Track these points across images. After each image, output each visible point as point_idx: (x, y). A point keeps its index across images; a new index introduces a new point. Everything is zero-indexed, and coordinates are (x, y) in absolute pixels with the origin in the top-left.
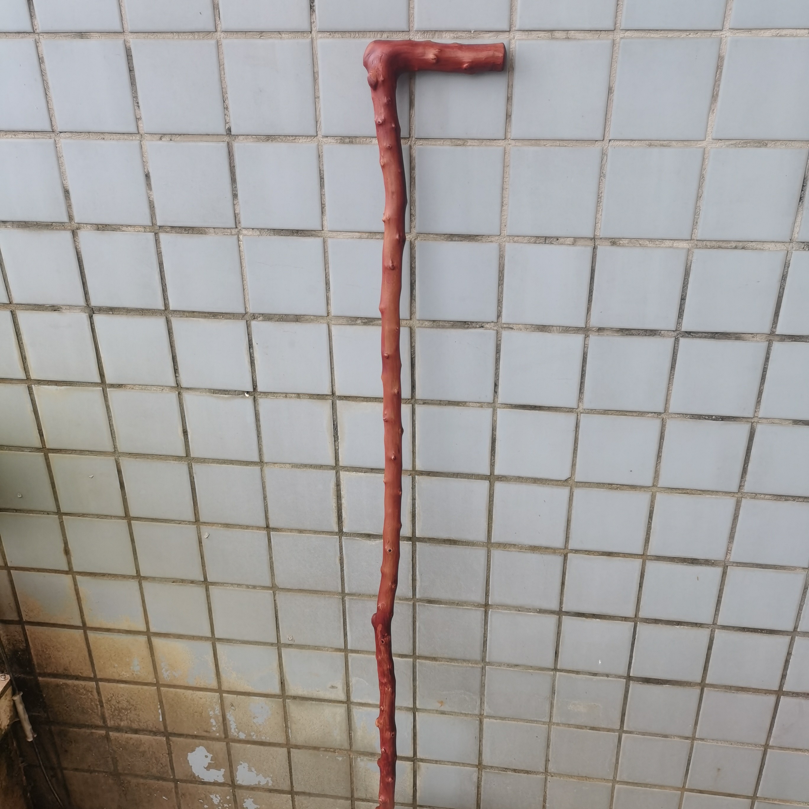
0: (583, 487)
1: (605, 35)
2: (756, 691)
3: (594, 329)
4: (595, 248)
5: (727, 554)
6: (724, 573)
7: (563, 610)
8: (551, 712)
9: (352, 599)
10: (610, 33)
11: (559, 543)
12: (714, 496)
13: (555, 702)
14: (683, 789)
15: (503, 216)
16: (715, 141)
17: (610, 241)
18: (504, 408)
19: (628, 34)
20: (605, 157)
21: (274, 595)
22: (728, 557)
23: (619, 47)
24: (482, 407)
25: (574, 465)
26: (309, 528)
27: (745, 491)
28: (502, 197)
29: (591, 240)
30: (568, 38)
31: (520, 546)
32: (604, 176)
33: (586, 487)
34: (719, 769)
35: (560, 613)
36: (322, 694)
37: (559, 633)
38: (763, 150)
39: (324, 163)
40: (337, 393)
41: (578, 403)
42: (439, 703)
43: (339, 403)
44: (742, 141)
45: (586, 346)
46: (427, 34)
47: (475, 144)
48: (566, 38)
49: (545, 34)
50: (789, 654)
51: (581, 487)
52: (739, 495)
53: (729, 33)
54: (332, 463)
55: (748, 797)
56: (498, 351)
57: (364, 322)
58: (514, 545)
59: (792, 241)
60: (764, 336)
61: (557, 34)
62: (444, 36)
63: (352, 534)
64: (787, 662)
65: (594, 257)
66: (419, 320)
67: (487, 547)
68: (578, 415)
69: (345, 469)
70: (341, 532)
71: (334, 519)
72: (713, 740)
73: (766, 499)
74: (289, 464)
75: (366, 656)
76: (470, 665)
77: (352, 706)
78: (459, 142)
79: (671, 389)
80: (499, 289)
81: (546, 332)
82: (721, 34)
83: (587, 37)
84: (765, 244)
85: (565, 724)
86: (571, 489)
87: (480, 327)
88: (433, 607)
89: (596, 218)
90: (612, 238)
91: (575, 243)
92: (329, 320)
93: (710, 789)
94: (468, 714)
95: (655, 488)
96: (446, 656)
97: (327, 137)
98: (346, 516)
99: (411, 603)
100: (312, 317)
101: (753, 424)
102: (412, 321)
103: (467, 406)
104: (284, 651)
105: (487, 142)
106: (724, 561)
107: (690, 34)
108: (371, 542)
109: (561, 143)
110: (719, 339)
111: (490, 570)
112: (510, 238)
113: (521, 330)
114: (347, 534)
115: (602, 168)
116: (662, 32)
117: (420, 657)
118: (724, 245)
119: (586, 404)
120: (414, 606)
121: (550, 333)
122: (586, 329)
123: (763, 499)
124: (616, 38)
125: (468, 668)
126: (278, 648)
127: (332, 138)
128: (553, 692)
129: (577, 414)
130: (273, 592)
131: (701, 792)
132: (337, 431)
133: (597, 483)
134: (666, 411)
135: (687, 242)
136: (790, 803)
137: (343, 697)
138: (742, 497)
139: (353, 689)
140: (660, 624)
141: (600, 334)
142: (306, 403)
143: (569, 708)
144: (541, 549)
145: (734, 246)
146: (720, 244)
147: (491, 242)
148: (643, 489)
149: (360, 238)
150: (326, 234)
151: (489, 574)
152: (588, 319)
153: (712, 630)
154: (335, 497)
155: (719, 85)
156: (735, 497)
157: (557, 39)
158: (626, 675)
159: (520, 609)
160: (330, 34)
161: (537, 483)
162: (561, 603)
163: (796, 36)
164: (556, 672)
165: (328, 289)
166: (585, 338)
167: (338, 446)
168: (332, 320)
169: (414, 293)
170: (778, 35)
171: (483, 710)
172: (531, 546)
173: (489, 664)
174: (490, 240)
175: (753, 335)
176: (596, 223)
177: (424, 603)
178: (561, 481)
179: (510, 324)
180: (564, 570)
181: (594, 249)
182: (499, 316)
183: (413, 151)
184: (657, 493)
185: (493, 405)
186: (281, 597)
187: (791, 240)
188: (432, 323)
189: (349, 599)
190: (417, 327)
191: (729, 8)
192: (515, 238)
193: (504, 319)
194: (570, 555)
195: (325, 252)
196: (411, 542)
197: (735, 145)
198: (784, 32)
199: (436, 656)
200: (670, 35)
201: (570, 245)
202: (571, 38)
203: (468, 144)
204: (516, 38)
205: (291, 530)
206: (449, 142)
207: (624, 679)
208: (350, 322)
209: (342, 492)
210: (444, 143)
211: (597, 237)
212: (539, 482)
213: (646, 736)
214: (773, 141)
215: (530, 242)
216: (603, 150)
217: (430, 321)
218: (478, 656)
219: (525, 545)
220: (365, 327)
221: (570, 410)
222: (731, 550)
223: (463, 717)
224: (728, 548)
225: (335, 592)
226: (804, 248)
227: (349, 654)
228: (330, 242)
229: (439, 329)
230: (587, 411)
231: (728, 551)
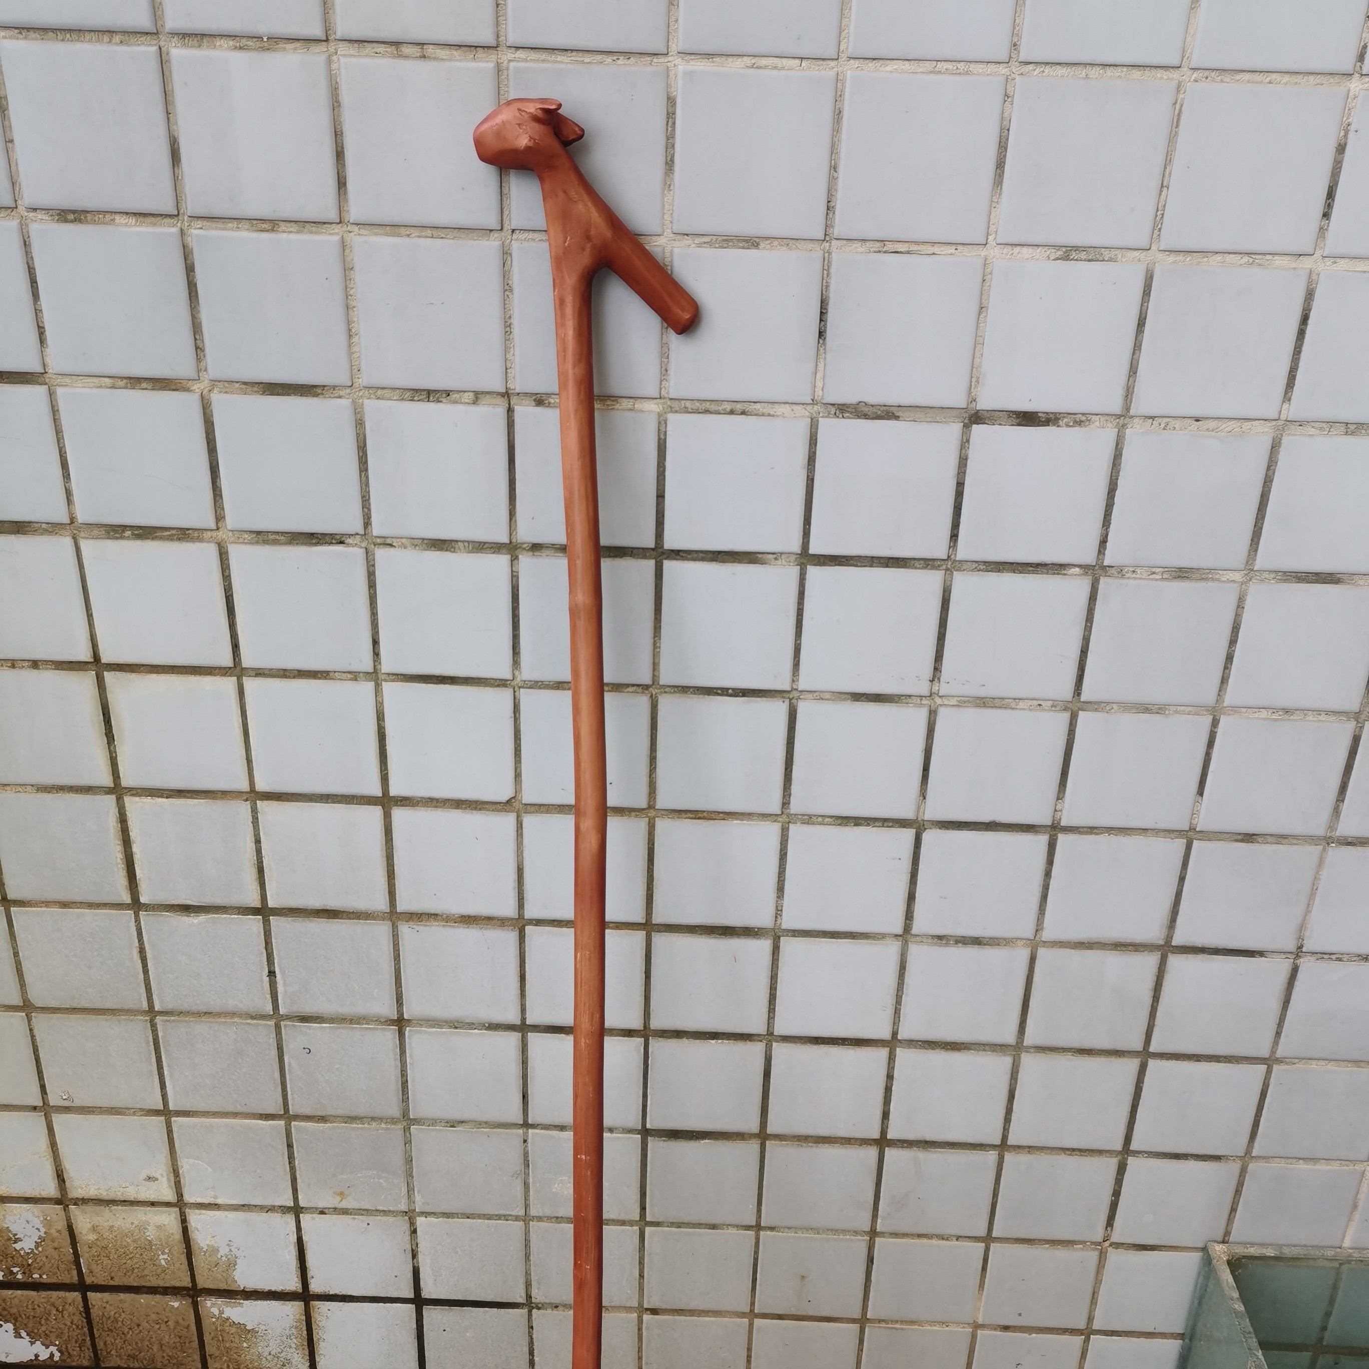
0: (537, 812)
1: (484, 55)
2: (847, 1141)
3: (525, 546)
4: (510, 411)
5: (776, 917)
6: (776, 950)
7: (527, 1023)
8: (526, 1200)
9: (168, 1021)
10: (491, 51)
11: (509, 909)
12: (745, 822)
13: (531, 1180)
14: (752, 1315)
15: (353, 353)
16: (679, 237)
17: (534, 397)
18: (393, 681)
19: (520, 54)
20: (509, 258)
21: (29, 1020)
22: (778, 922)
23: (508, 75)
24: (356, 680)
25: (518, 776)
26: (79, 899)
27: (792, 812)
28: (349, 322)
29: (503, 396)
30: (424, 57)
31: (445, 916)
32: (511, 290)
33: (542, 812)
34: (803, 1277)
35: (523, 1028)
36: (131, 1193)
37: (525, 1062)
38: (753, 252)
39: (33, 255)
40: (104, 660)
41: (513, 671)
42: (338, 1195)
43: (108, 676)
44: (720, 238)
45: (514, 574)
46: (189, 40)
47: (291, 229)
48: (421, 57)
49: (386, 48)
50: (890, 1077)
51: (533, 812)
52: (784, 818)
53: (680, 59)
54: (107, 780)
55: (854, 1321)
56: (372, 585)
57: (137, 534)
58: (434, 914)
59: (815, 402)
60: (793, 558)
61: (407, 50)
62: (218, 44)
63: (156, 907)
64: (888, 1090)
65: (510, 424)
66: (232, 531)
67: (391, 921)
68: (515, 692)
69: (132, 792)
70: (136, 905)
71: (122, 880)
72: (789, 1228)
73: (827, 824)
74: (32, 785)
75: (203, 1120)
76: (383, 1125)
77: (187, 1210)
78: (264, 226)
79: (658, 645)
80: (361, 477)
81: (447, 550)
82: (666, 61)
83: (455, 57)
84: (776, 406)
85: (549, 1219)
86: (518, 816)
87: (337, 543)
88: (309, 1028)
89: (506, 360)
90: (537, 394)
91: (477, 401)
92: (75, 532)
93: (793, 1311)
94: (390, 1211)
95: (652, 811)
96: (340, 1112)
97: (35, 210)
98: (141, 875)
99: (272, 1023)
100: (44, 526)
101: (793, 701)
102: (221, 533)
103: (331, 679)
104: (58, 1120)
105: (312, 227)
106: (774, 929)
107: (618, 59)
108: (191, 919)
109: (435, 233)
110: (724, 562)
111: (399, 960)
112: (371, 391)
113: (405, 548)
114: (148, 907)
115: (507, 277)
116: (574, 54)
117: (297, 1117)
118: (713, 407)
119: (527, 672)
120: (278, 1027)
121: (454, 552)
122: (511, 546)
123: (821, 824)
124: (502, 61)
125: (380, 1131)
126: (45, 1115)
127: (43, 212)
128: (527, 1165)
129: (514, 688)
130: (27, 1015)
131: (780, 1317)
132: (111, 726)
133: (559, 806)
134: (656, 683)
135: (655, 401)
136: (919, 1325)
137: (169, 1195)
138: (789, 822)
139: (186, 1180)
140: (684, 1039)
141: (535, 554)
142: (49, 676)
143: (554, 1190)
144: (480, 920)
145: (728, 410)
146: (707, 405)
147: (340, 397)
148: (633, 814)
149: (113, 387)
150: (52, 380)
151: (399, 967)
152: (512, 529)
153: (767, 1044)
154: (120, 842)
155: (673, 146)
156: (779, 822)
157: (406, 57)
158: (640, 1128)
159: (456, 1024)
160: (21, 33)
161: (461, 808)
162: (523, 1010)
163: (783, 68)
164: (528, 1130)
165: (66, 476)
166: (512, 561)
167: (115, 752)
168: (80, 531)
169: (218, 484)
170: (755, 66)
171: (414, 1202)
172: (462, 916)
173: (417, 1121)
174: (336, 395)
175: (777, 555)
176: (506, 369)
177: (293, 1021)
178: (500, 803)
179: (387, 538)
180: (522, 954)
181: (508, 411)
182: (367, 523)
183: (188, 240)
184: (656, 819)
185: (375, 676)
186: (41, 1022)
187: (813, 400)
188: (255, 535)
189: (162, 1021)
190: (229, 543)
191: (673, 19)
192: (377, 391)
193: (377, 529)
194: (529, 929)
195: (55, 411)
196: (261, 917)
197: (710, 244)
198: (764, 62)
199: (323, 1114)
200: (587, 58)
201: (469, 404)
202: (429, 57)
203: (280, 229)
204: (339, 53)
205: (47, 903)
206: (246, 225)
207: (638, 1134)
208: (112, 534)
209: (131, 834)
210: (240, 226)
211: (512, 392)
212: (464, 806)
213: (682, 1229)
214: (767, 238)
215: (403, 399)
216: (503, 245)
217: (250, 532)
218: (395, 1111)
219: (454, 915)
220: (139, 543)
221: (501, 683)
222: (781, 910)
223: (379, 1218)
224: (777, 907)
225: (137, 1011)
226: (835, 414)
227: (173, 1119)
228: (60, 391)
229: (267, 547)
230: (529, 684)
231: (778, 912)
